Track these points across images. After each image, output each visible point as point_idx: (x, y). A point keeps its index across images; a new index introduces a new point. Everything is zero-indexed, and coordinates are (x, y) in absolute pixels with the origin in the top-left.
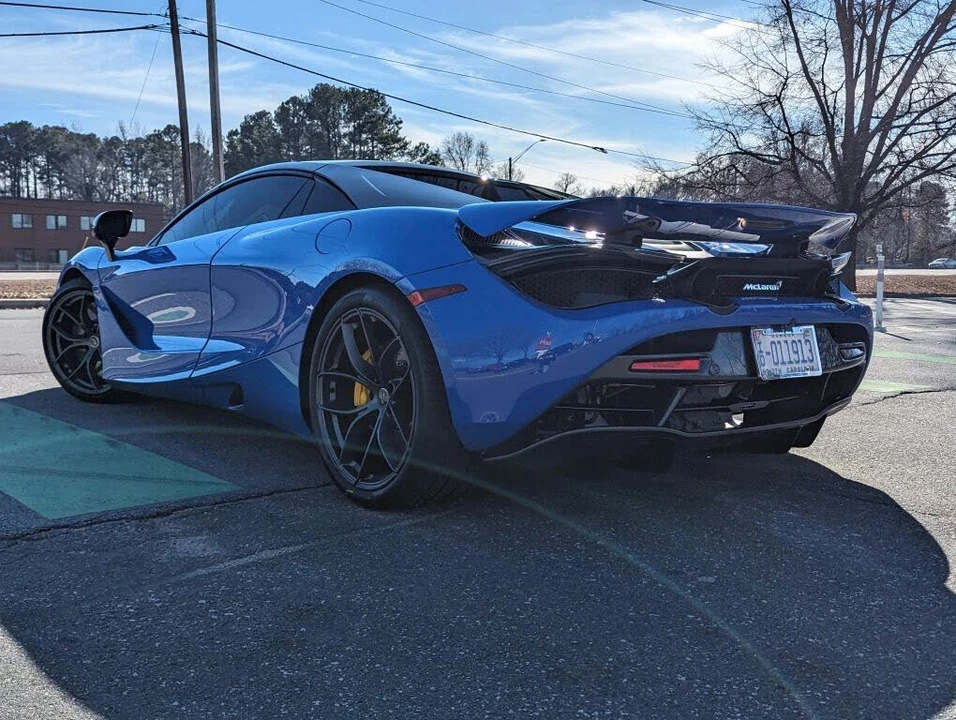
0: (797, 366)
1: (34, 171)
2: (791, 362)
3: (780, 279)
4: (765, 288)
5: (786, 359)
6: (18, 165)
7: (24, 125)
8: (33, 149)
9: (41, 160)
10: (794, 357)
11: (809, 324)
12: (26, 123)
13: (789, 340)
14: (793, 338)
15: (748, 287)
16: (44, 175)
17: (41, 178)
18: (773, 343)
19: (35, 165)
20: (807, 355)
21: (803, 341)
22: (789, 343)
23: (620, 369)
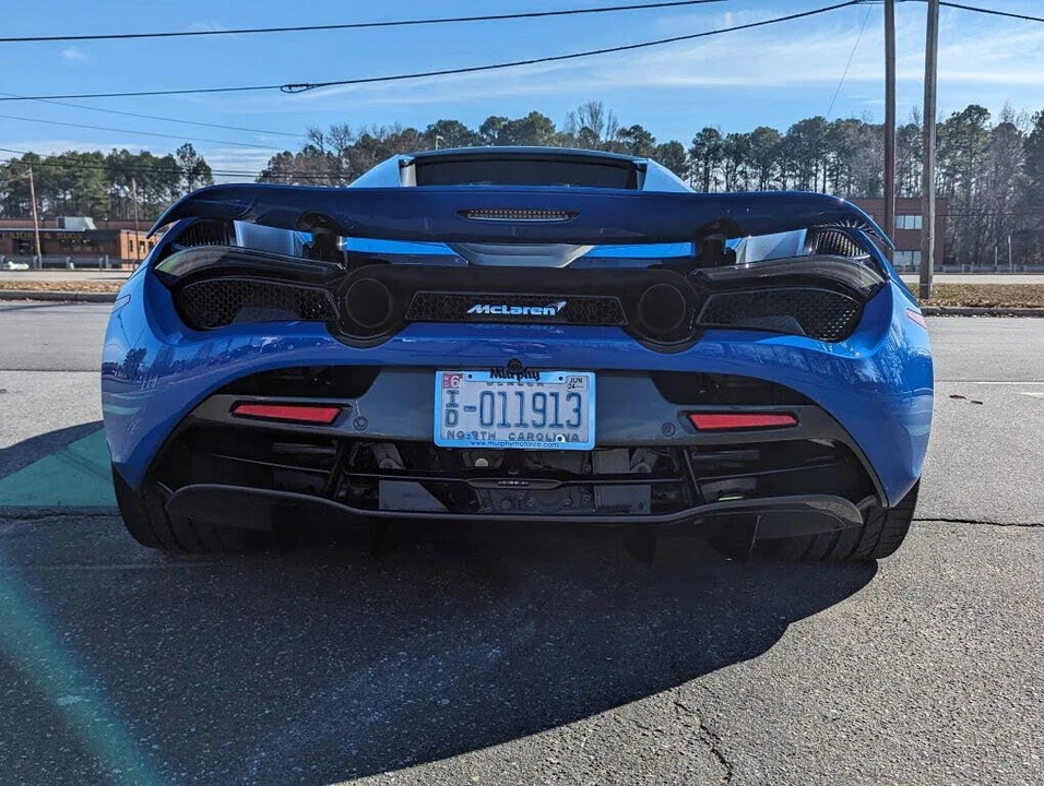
0: (535, 432)
1: (825, 168)
2: (522, 424)
3: (561, 299)
4: (520, 311)
5: (512, 420)
6: (809, 164)
7: (818, 120)
8: (824, 146)
9: (831, 156)
10: (533, 418)
11: (584, 370)
12: (819, 118)
13: (529, 391)
14: (539, 389)
15: (478, 309)
16: (834, 173)
17: (830, 176)
18: (487, 393)
19: (826, 162)
20: (566, 417)
21: (563, 395)
22: (528, 395)
23: (219, 411)
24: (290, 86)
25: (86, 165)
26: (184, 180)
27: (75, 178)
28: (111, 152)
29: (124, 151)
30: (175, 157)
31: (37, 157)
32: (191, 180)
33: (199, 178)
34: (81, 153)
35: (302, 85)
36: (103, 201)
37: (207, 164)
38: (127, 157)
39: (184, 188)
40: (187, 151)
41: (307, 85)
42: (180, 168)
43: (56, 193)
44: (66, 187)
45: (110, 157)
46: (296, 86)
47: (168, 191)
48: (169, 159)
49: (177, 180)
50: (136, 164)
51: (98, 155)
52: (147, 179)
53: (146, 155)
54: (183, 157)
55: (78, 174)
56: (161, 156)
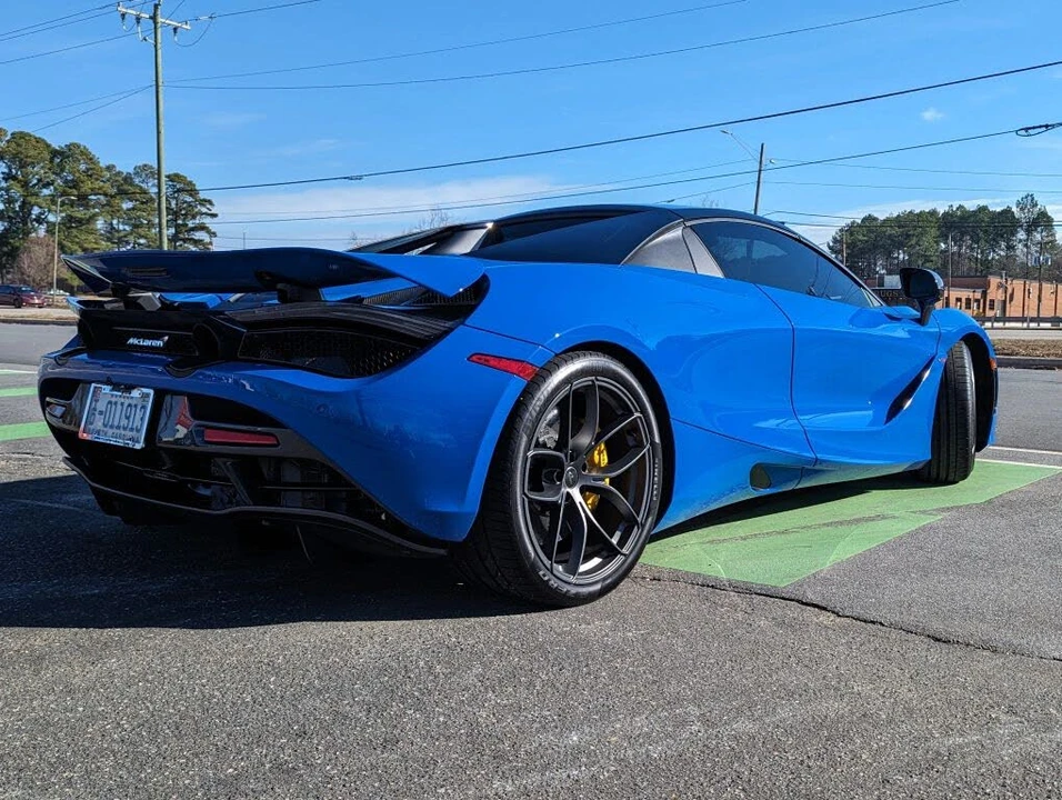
0: (123, 432)
2: (119, 427)
3: (166, 334)
4: (148, 343)
5: (116, 424)
10: (124, 422)
11: (151, 388)
13: (127, 402)
14: (130, 401)
15: (131, 341)
18: (110, 402)
20: (137, 423)
21: (139, 407)
22: (126, 405)
24: (1027, 129)
25: (920, 224)
26: (1022, 232)
27: (908, 236)
28: (947, 209)
29: (960, 207)
30: (1014, 209)
31: (875, 219)
32: (1029, 232)
33: (1039, 229)
34: (917, 211)
35: (1040, 127)
36: (934, 258)
37: (1049, 214)
38: (962, 212)
39: (1020, 241)
40: (1029, 201)
41: (1047, 126)
42: (1018, 220)
43: (890, 252)
44: (900, 246)
45: (946, 214)
46: (1034, 128)
47: (1003, 245)
48: (1007, 212)
49: (1013, 233)
50: (972, 219)
51: (933, 213)
52: (981, 234)
53: (983, 209)
54: (1022, 209)
55: (911, 232)
56: (999, 209)
